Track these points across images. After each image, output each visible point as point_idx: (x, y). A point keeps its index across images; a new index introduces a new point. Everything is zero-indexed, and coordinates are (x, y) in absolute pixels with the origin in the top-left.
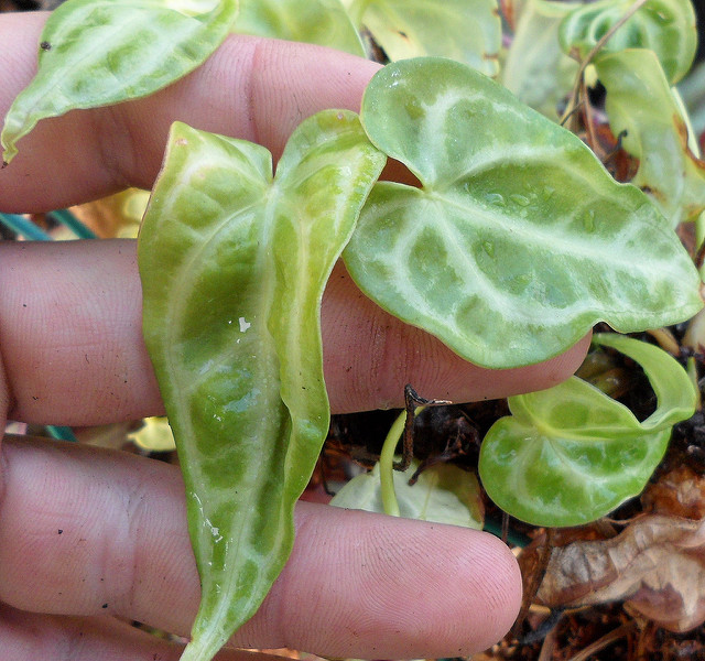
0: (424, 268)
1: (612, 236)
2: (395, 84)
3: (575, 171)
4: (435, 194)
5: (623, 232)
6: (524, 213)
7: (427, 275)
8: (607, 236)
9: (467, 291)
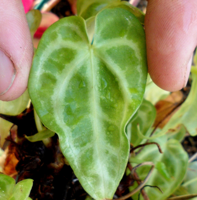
0: (61, 55)
1: (108, 142)
2: (127, 19)
3: (126, 111)
4: (92, 51)
5: (111, 147)
6: (103, 97)
7: (58, 57)
8: (107, 140)
9: (57, 76)
